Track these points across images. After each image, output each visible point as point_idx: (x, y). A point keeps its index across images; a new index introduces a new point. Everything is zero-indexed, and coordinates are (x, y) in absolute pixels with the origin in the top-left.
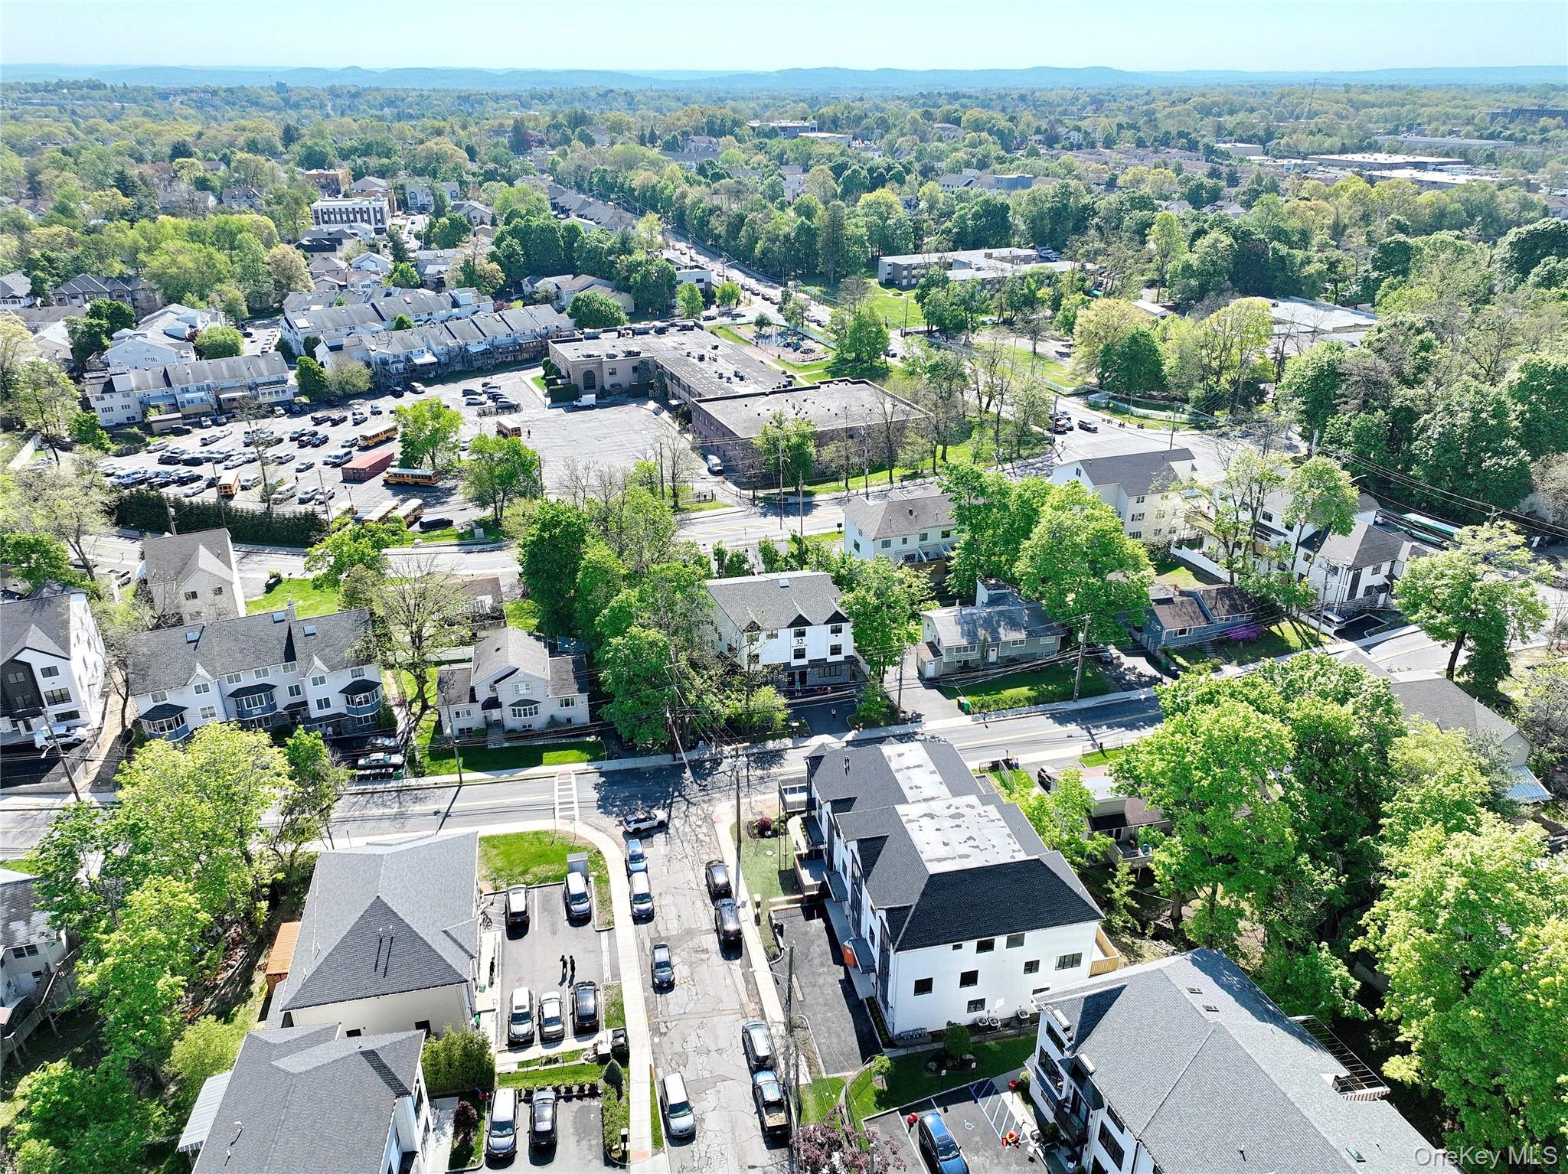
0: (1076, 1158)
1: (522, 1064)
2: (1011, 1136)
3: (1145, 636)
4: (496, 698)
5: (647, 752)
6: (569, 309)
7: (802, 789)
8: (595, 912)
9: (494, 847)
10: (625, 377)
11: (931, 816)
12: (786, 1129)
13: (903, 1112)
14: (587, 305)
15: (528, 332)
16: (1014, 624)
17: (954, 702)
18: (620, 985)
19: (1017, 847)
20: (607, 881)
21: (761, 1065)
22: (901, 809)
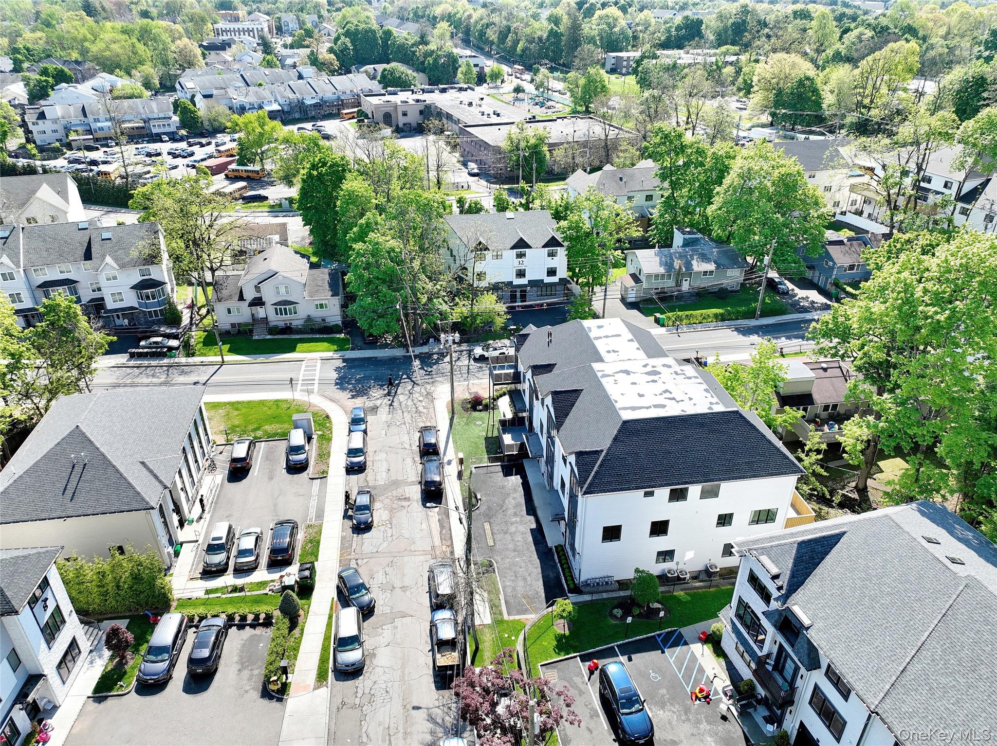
0: (776, 719)
1: (208, 592)
2: (701, 691)
3: (817, 273)
4: (261, 298)
5: (386, 346)
6: (379, 78)
7: (510, 367)
8: (312, 463)
9: (237, 409)
10: (413, 118)
11: (627, 372)
12: (459, 670)
13: (584, 659)
14: (391, 74)
15: (348, 92)
16: (704, 258)
17: (652, 318)
18: (321, 525)
19: (715, 400)
20: (329, 440)
21: (439, 603)
22: (596, 366)
